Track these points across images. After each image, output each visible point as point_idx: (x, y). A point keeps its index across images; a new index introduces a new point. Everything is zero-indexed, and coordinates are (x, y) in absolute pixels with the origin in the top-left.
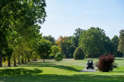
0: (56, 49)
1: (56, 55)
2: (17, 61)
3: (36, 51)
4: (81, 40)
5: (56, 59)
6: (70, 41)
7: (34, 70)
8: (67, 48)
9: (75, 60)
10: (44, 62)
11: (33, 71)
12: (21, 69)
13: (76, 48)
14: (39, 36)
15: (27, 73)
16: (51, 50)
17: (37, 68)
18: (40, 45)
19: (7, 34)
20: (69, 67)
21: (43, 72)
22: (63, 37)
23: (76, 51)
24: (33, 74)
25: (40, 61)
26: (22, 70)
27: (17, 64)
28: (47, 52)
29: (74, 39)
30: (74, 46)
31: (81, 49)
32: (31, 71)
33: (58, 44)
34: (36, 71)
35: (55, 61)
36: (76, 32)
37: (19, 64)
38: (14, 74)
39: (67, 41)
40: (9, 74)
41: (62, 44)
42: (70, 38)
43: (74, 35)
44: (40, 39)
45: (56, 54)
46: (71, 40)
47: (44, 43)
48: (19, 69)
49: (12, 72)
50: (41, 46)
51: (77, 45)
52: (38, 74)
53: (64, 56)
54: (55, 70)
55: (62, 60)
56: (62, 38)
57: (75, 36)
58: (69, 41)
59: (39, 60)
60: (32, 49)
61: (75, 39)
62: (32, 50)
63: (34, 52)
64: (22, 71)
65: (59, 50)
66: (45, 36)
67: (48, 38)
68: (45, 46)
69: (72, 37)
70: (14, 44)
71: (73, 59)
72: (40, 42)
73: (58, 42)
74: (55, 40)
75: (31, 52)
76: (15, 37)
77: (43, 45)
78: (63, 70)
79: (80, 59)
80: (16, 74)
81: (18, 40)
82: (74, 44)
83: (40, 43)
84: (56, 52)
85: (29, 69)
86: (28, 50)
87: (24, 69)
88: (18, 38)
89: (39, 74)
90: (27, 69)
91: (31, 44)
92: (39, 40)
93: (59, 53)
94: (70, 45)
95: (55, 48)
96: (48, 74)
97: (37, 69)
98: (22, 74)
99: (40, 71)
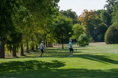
0: (80, 30)
1: (80, 39)
2: (25, 48)
3: (51, 33)
4: (115, 15)
5: (80, 44)
6: (99, 17)
7: (53, 62)
8: (95, 27)
9: (108, 44)
10: (63, 48)
11: (51, 63)
12: (34, 61)
13: (109, 26)
14: (55, 11)
15: (43, 67)
16: (72, 32)
17: (57, 59)
18: (57, 24)
19: (12, 11)
20: (101, 56)
21: (65, 65)
22: (89, 11)
23: (108, 31)
24: (51, 69)
25: (57, 46)
26: (35, 63)
27: (25, 52)
28: (67, 34)
29: (105, 14)
30: (105, 24)
31: (116, 29)
32: (48, 64)
33: (81, 22)
34: (56, 64)
35: (79, 46)
36: (108, 4)
37: (28, 51)
38: (24, 69)
39: (95, 17)
40: (17, 69)
41: (88, 22)
42: (99, 12)
43: (104, 7)
44: (57, 16)
45: (80, 37)
46: (101, 15)
47: (63, 22)
48: (31, 62)
49: (20, 66)
50: (58, 26)
51: (109, 23)
52: (58, 68)
53: (91, 39)
54: (83, 62)
55: (88, 44)
56: (87, 13)
57: (106, 9)
58: (97, 18)
59: (54, 45)
60: (46, 30)
61: (107, 14)
62: (46, 32)
63: (49, 35)
64: (35, 65)
65: (83, 31)
66: (62, 11)
67: (68, 14)
68: (64, 25)
69: (101, 10)
70: (21, 25)
71: (104, 43)
72: (57, 20)
73: (82, 18)
74: (77, 16)
75: (45, 35)
76: (24, 16)
77: (61, 24)
78: (95, 62)
79: (114, 43)
80: (27, 69)
81: (28, 19)
82: (105, 21)
83: (56, 22)
84: (80, 34)
85: (45, 61)
86: (41, 32)
87: (38, 62)
88: (28, 17)
89: (60, 68)
90: (43, 61)
91: (45, 23)
92: (55, 18)
93: (84, 35)
94: (100, 23)
95: (77, 27)
96: (73, 68)
97: (56, 61)
98: (35, 69)
99: (62, 64)
